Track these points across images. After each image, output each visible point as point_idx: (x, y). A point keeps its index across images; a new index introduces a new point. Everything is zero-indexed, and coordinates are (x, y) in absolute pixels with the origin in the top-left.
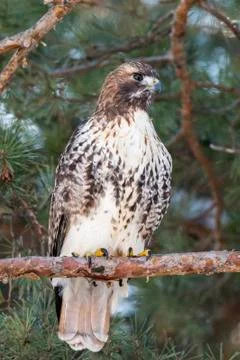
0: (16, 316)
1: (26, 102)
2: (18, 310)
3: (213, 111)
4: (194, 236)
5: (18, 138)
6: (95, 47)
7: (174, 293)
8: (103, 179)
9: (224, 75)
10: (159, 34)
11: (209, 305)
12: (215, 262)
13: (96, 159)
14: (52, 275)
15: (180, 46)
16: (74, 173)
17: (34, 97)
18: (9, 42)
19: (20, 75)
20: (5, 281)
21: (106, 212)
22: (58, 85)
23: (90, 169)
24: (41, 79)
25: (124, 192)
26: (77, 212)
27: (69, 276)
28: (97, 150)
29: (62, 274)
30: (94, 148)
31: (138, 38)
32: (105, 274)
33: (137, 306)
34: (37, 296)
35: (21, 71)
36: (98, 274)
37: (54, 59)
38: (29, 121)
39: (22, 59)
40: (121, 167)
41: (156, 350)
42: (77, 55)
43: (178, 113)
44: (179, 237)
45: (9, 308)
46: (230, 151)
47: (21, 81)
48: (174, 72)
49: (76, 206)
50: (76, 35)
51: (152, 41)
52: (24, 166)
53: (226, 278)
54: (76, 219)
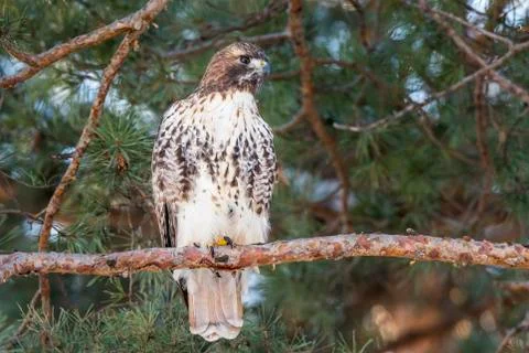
0: (138, 311)
1: (139, 87)
2: (140, 304)
3: (336, 88)
4: (321, 219)
5: (132, 125)
6: (209, 27)
7: (302, 280)
8: (195, 159)
9: (345, 50)
10: (275, 10)
11: (339, 291)
12: (343, 245)
13: (184, 140)
14: (173, 266)
15: (297, 21)
16: (164, 159)
17: (148, 82)
18: (119, 25)
19: (132, 59)
20: (125, 275)
21: (204, 191)
22: (173, 68)
23: (179, 152)
24: (154, 62)
25: (218, 166)
26: (176, 199)
27: (192, 267)
28: (184, 130)
29: (184, 265)
30: (181, 129)
31: (253, 15)
32: (229, 263)
33: (263, 295)
34: (159, 289)
35: (134, 55)
36: (222, 264)
37: (166, 41)
38: (144, 106)
39: (133, 41)
40: (210, 142)
41: (287, 340)
42: (191, 35)
43: (299, 92)
44: (305, 223)
45: (131, 303)
46: (355, 129)
47: (133, 65)
48: (292, 50)
49: (173, 193)
50: (188, 14)
51: (268, 18)
52: (140, 154)
53: (355, 262)
54: (177, 207)
